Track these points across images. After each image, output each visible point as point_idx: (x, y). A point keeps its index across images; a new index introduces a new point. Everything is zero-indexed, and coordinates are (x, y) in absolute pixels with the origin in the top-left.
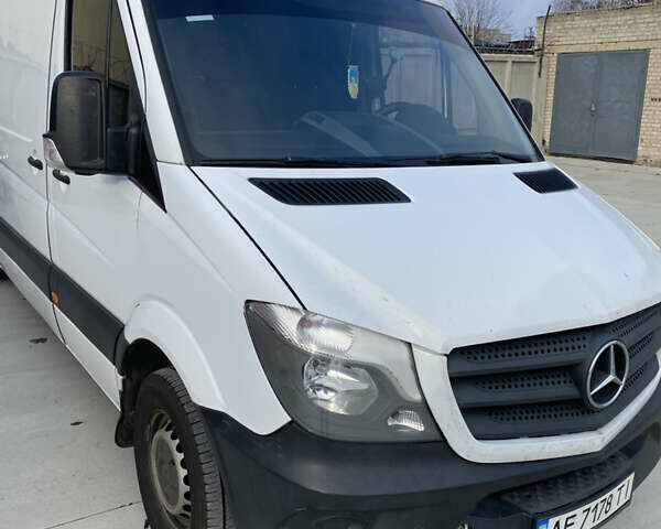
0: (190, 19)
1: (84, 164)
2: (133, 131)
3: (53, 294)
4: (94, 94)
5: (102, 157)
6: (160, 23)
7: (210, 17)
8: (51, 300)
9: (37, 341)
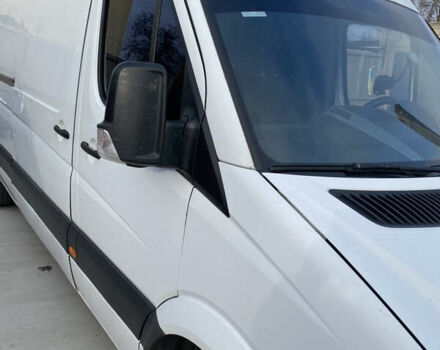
0: (245, 14)
1: (140, 157)
2: (192, 126)
3: (71, 249)
4: (155, 87)
5: (158, 151)
6: (220, 17)
7: (263, 14)
8: (68, 252)
9: (43, 269)
